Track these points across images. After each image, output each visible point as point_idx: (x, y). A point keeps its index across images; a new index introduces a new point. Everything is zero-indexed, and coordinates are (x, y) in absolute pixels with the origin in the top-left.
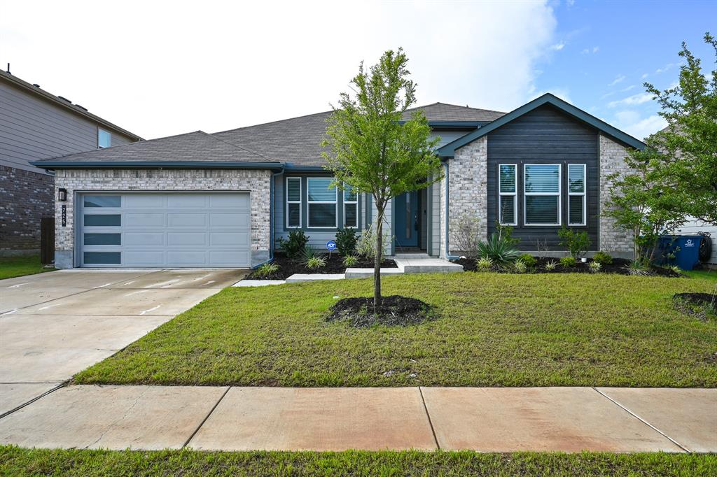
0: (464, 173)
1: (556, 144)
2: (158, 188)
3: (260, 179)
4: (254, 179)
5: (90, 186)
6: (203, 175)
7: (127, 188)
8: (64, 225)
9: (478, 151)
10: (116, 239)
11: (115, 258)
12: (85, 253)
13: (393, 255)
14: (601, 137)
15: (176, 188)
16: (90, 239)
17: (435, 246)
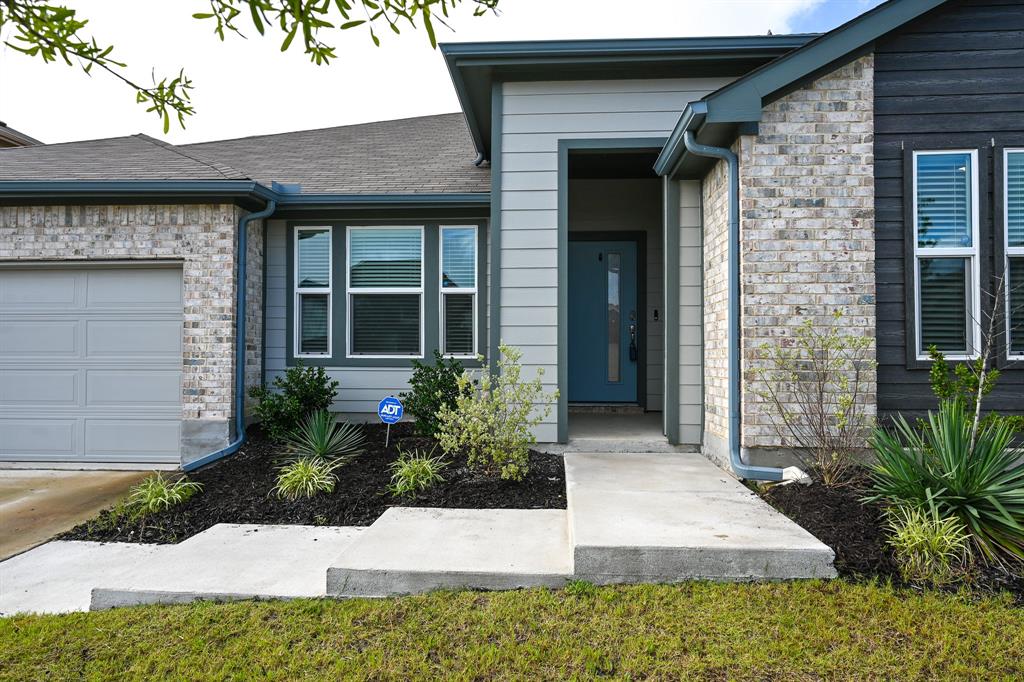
0: (793, 181)
3: (207, 228)
4: (193, 228)
6: (62, 220)
9: (841, 106)
13: (563, 440)
17: (688, 416)
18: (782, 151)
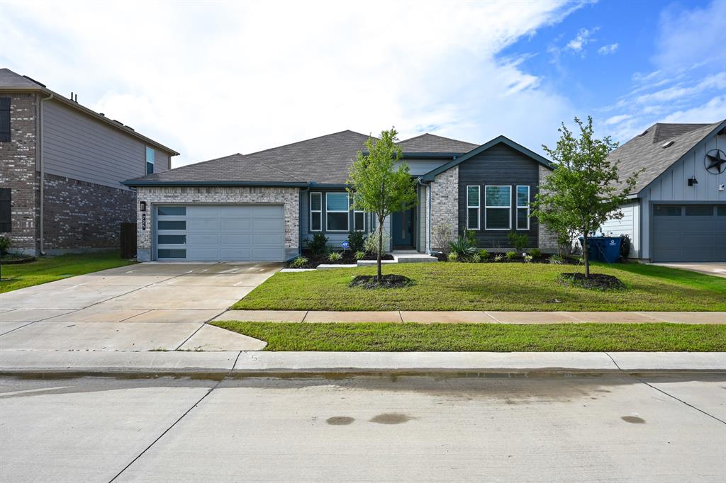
0: (442, 192)
1: (508, 171)
2: (215, 201)
3: (291, 194)
4: (287, 194)
5: (163, 200)
6: (248, 191)
7: (191, 201)
8: (144, 229)
9: (452, 176)
10: (181, 239)
11: (182, 254)
12: (159, 250)
13: (391, 251)
14: (540, 166)
15: (228, 201)
16: (163, 239)
17: (422, 245)
18: (440, 186)
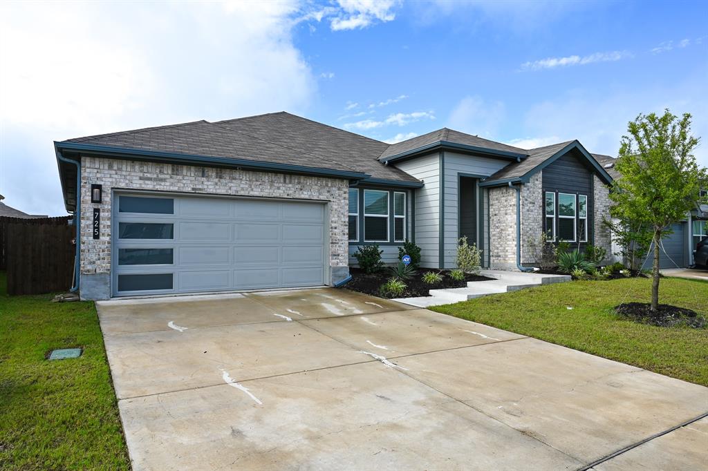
0: (530, 197)
2: (230, 192)
4: (334, 188)
6: (282, 180)
7: (189, 190)
8: (96, 237)
9: (537, 180)
10: (166, 256)
11: (165, 282)
12: (119, 276)
14: (595, 176)
15: (252, 193)
16: (127, 257)
18: (528, 189)
